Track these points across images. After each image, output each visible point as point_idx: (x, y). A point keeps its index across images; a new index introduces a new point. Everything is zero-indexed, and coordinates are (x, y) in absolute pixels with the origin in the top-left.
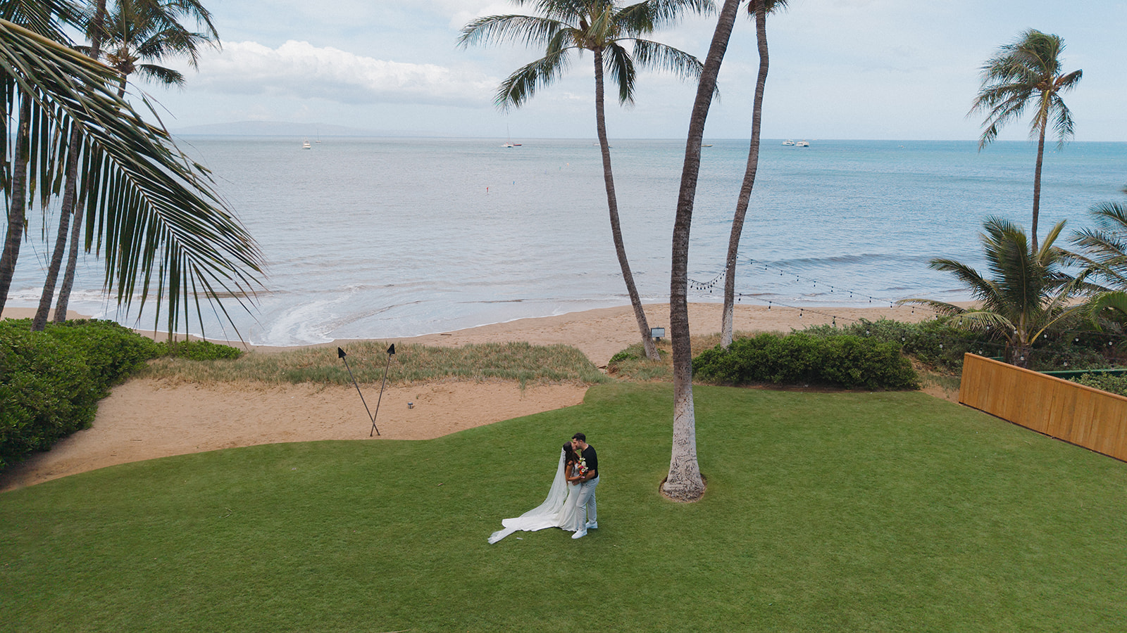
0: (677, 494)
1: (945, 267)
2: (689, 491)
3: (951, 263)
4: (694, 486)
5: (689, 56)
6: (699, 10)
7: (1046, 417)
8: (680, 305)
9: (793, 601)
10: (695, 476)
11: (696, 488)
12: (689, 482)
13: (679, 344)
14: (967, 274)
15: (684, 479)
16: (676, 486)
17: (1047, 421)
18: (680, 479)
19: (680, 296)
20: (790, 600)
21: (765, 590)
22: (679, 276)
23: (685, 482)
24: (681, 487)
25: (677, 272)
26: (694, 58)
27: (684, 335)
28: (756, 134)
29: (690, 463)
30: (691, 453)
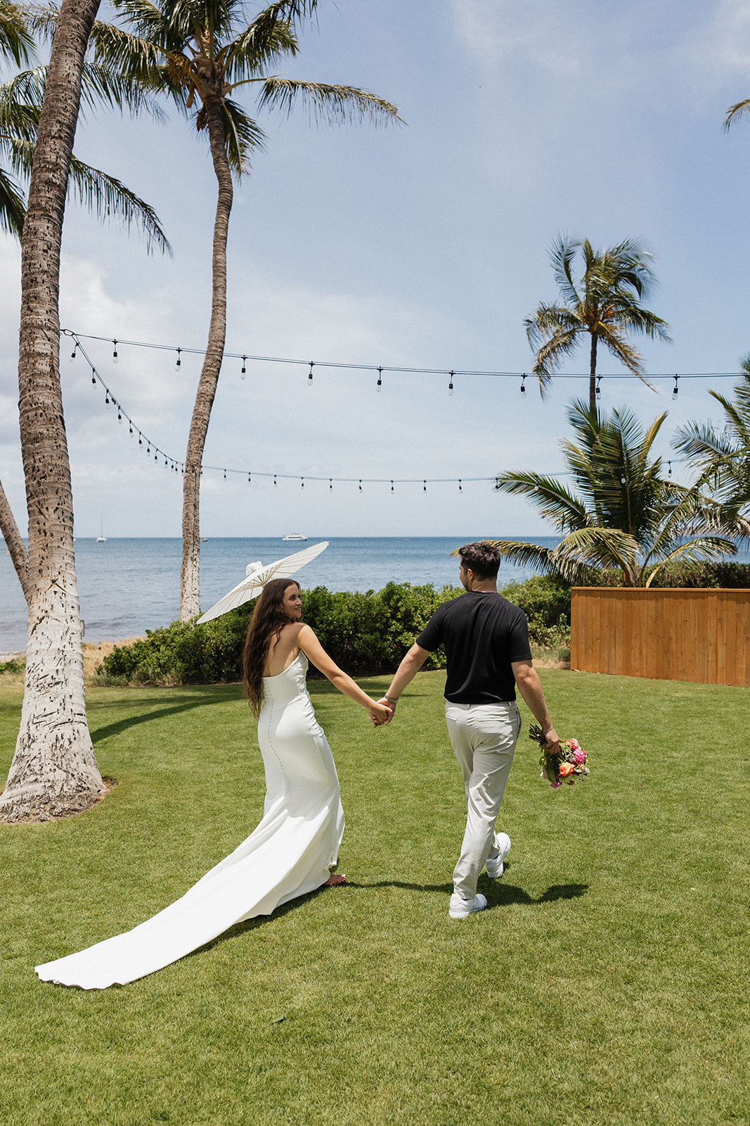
0: (25, 808)
1: (518, 485)
2: (60, 797)
3: (526, 478)
4: (73, 783)
5: (107, 177)
6: (118, 100)
7: (711, 658)
8: (42, 374)
9: (359, 993)
10: (79, 758)
11: (79, 788)
12: (60, 775)
13: (37, 457)
14: (549, 493)
15: (46, 769)
16: (24, 789)
17: (714, 663)
18: (37, 769)
19: (39, 354)
20: (348, 992)
21: (262, 977)
22: (37, 314)
23: (51, 776)
24: (39, 789)
25: (31, 305)
26: (114, 181)
27: (50, 438)
28: (220, 289)
29: (67, 731)
30: (68, 707)
